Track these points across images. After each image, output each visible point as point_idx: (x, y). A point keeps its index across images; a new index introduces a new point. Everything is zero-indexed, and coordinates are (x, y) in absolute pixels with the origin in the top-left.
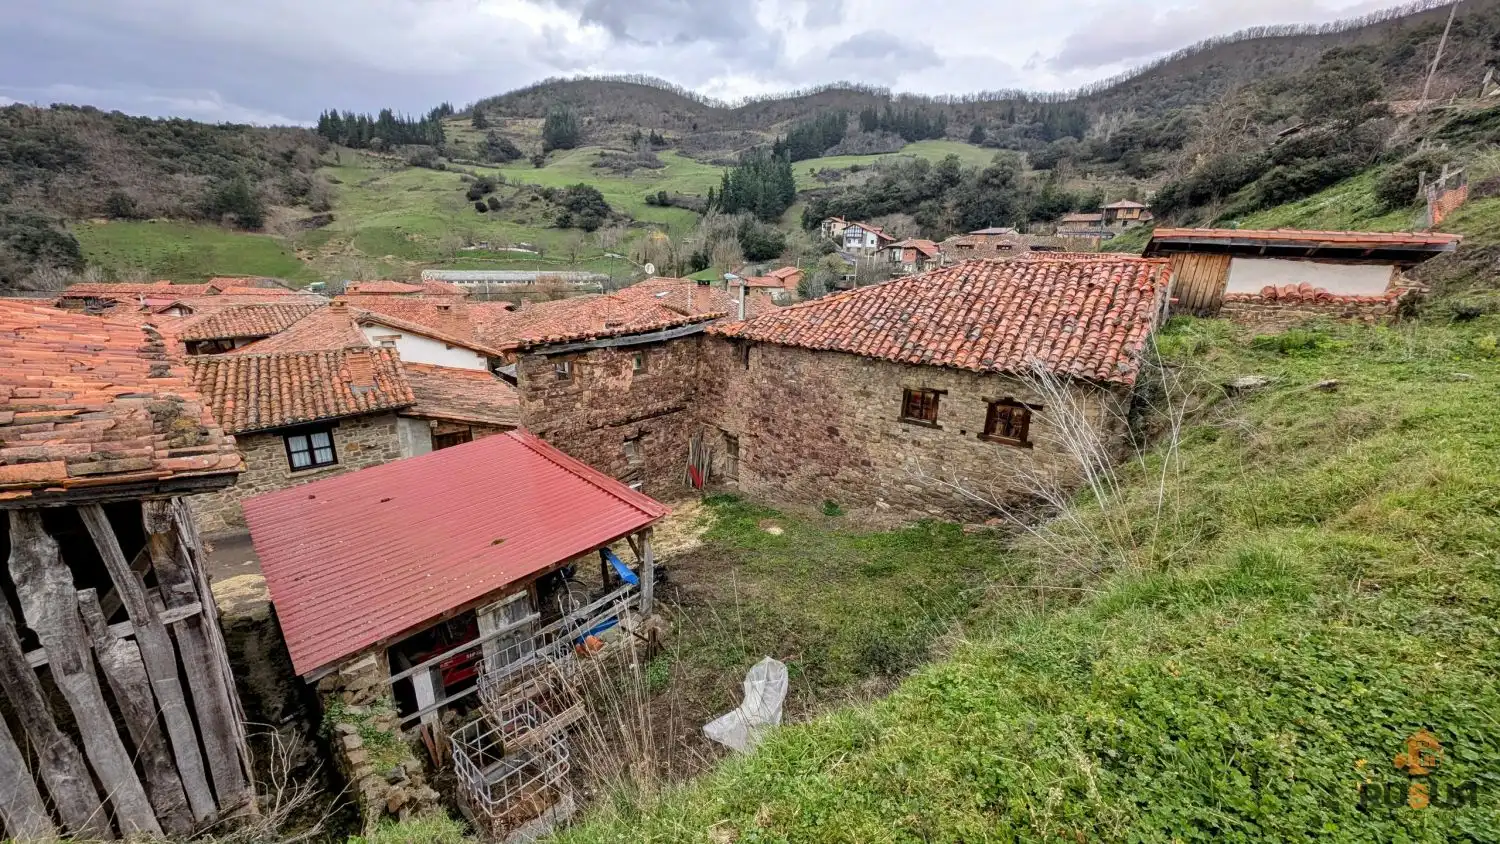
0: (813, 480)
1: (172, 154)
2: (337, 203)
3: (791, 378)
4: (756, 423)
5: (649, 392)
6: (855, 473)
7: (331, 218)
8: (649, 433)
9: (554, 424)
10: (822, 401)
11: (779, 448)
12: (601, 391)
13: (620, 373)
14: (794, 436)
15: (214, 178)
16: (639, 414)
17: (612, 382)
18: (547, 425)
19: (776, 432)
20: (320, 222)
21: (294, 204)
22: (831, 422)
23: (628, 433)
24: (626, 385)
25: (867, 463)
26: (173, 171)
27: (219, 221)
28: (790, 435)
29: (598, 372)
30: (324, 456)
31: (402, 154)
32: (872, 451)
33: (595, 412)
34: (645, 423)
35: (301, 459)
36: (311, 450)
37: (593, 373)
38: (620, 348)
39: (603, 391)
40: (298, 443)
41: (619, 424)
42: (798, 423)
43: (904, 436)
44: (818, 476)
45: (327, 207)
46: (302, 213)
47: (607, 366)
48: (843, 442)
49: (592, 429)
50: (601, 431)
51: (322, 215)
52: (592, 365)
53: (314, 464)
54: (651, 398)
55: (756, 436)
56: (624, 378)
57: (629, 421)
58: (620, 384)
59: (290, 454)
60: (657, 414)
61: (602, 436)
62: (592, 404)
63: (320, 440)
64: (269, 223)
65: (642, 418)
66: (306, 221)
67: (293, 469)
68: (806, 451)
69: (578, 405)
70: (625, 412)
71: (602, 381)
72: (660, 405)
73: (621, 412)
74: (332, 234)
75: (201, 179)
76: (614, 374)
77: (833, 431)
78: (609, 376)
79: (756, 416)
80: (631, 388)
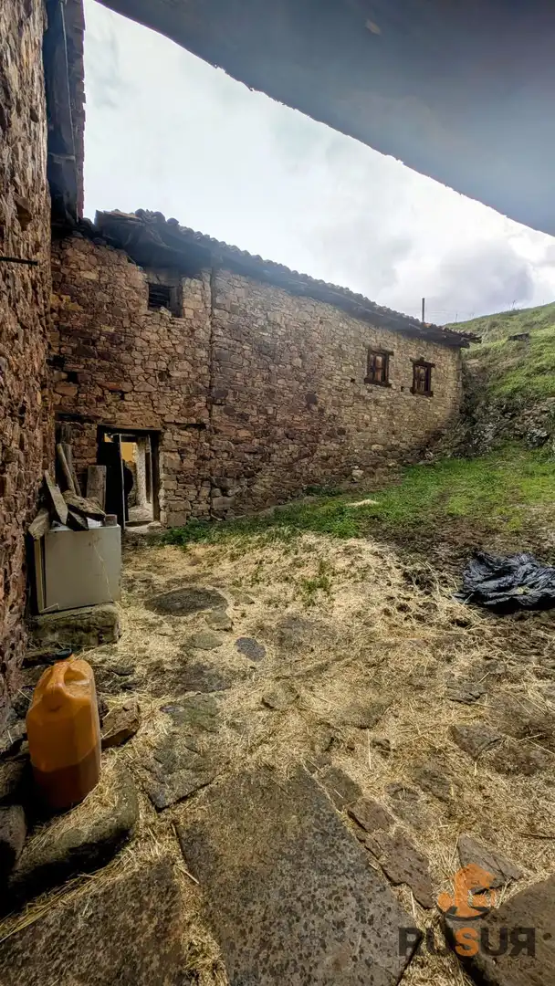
0: (289, 467)
3: (263, 329)
4: (201, 403)
6: (333, 446)
10: (298, 361)
11: (243, 434)
14: (266, 413)
19: (239, 410)
22: (310, 388)
25: (342, 432)
28: (259, 412)
32: (346, 416)
42: (271, 393)
43: (369, 396)
44: (296, 460)
48: (322, 411)
55: (201, 426)
68: (280, 432)
77: (312, 399)
79: (199, 392)
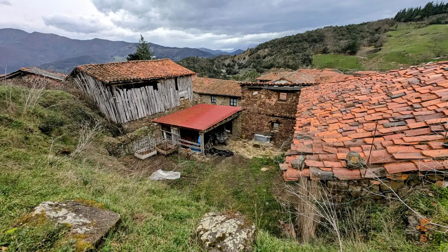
1: (343, 35)
2: (386, 44)
5: (283, 108)
7: (380, 50)
8: (282, 123)
9: (248, 108)
12: (263, 102)
13: (271, 99)
15: (350, 40)
16: (277, 115)
17: (267, 101)
18: (245, 107)
20: (375, 51)
21: (370, 46)
23: (272, 120)
24: (273, 103)
26: (341, 40)
27: (345, 53)
29: (263, 96)
30: (235, 104)
31: (426, 21)
33: (260, 109)
34: (279, 119)
35: (232, 104)
36: (233, 102)
37: (261, 96)
38: (272, 90)
39: (264, 103)
40: (232, 100)
41: (270, 116)
45: (381, 46)
46: (372, 48)
47: (266, 95)
49: (259, 114)
50: (263, 116)
51: (378, 48)
52: (261, 94)
53: (233, 105)
54: (283, 111)
56: (272, 101)
57: (273, 116)
58: (270, 102)
59: (230, 102)
60: (285, 117)
61: (262, 117)
62: (259, 106)
63: (235, 101)
64: (359, 52)
65: (279, 117)
66: (372, 51)
67: (230, 105)
69: (255, 105)
70: (272, 112)
71: (264, 99)
72: (288, 115)
73: (270, 112)
74: (377, 55)
75: (347, 41)
76: (268, 98)
78: (266, 98)
80: (275, 105)
